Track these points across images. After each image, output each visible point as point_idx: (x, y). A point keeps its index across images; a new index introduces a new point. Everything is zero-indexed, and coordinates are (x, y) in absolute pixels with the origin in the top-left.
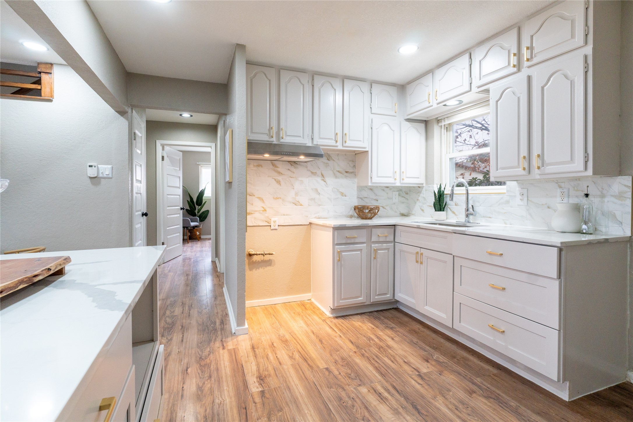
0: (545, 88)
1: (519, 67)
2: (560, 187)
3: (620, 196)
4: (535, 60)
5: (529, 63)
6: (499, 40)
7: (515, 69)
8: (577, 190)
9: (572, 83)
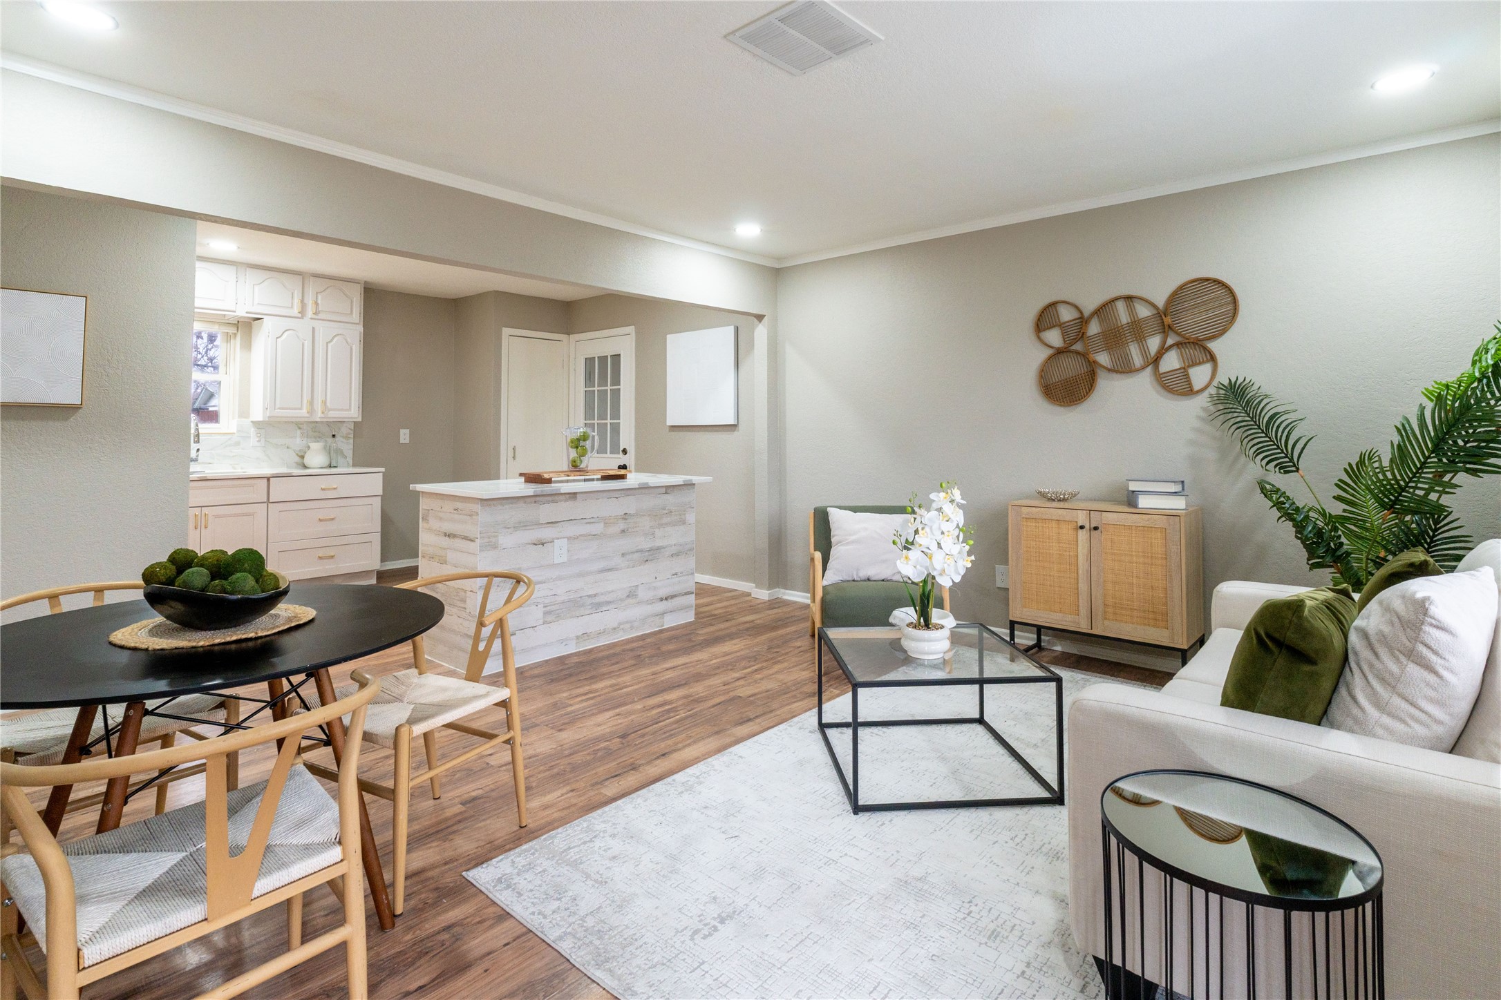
0: (330, 345)
1: (303, 312)
2: (300, 428)
3: (346, 437)
4: (320, 316)
5: (314, 316)
6: (283, 277)
7: (300, 315)
8: (315, 432)
9: (351, 349)
